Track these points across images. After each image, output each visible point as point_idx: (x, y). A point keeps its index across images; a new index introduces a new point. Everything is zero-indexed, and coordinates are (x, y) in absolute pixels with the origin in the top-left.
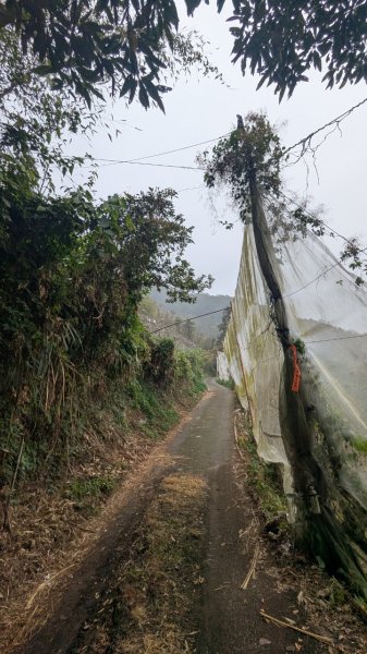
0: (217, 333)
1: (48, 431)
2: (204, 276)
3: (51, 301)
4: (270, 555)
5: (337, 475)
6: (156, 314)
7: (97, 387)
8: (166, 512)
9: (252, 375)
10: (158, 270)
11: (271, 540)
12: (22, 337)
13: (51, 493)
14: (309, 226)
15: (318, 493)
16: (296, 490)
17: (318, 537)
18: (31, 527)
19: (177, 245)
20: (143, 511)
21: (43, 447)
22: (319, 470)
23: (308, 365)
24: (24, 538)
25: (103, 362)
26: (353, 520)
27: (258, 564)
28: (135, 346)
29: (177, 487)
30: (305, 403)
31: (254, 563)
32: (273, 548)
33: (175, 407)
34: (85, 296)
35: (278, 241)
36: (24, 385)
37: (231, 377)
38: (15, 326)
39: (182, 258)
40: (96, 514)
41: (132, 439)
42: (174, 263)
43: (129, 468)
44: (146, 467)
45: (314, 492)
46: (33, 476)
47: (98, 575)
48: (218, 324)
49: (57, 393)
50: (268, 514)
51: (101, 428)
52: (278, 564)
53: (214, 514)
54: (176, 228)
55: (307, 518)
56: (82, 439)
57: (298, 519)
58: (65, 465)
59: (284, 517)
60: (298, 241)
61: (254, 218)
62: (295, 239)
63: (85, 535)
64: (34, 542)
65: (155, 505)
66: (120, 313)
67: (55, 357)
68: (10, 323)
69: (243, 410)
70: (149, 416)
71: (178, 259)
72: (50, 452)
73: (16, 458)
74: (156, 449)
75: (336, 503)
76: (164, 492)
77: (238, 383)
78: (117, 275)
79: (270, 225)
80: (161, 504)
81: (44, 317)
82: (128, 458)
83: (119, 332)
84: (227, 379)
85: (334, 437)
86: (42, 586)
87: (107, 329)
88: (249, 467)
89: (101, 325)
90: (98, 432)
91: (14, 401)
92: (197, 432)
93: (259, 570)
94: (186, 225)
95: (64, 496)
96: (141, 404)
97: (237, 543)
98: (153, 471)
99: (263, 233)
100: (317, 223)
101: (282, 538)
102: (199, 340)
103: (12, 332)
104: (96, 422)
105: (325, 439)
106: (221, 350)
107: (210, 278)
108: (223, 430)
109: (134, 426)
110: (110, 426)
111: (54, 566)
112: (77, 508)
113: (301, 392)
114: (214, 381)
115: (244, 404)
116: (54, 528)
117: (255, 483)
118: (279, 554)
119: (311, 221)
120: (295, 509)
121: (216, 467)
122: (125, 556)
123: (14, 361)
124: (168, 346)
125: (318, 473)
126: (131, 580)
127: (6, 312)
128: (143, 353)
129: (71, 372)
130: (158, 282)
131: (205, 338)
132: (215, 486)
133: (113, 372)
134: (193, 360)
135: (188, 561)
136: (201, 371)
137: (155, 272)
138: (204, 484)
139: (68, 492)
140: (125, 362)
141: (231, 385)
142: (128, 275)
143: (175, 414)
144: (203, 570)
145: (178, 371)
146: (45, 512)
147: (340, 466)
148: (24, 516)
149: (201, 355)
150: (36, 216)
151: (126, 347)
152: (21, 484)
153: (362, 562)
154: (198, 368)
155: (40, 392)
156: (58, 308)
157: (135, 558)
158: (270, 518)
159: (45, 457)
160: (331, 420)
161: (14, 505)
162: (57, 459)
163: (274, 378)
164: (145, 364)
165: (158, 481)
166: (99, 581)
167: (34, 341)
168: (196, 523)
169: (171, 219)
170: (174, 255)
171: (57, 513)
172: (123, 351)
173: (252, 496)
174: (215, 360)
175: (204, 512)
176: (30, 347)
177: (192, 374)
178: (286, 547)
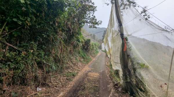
0: (102, 38)
1: (59, 61)
2: (99, 21)
3: (59, 27)
4: (115, 91)
5: (135, 72)
6: (85, 32)
7: (71, 51)
8: (89, 81)
9: (112, 48)
10: (87, 19)
11: (116, 88)
12: (52, 36)
13: (61, 75)
14: (132, 4)
15: (129, 76)
16: (123, 76)
17: (129, 87)
18: (56, 83)
19: (92, 12)
20: (83, 81)
21: (58, 64)
22: (130, 71)
23: (129, 44)
24: (55, 85)
25: (72, 44)
26: (138, 83)
27: (112, 93)
28: (80, 40)
29: (92, 75)
30: (127, 54)
31: (111, 93)
32: (116, 90)
33: (91, 57)
34: (67, 26)
35: (122, 9)
36: (53, 49)
37: (105, 49)
38: (50, 33)
39: (94, 15)
40: (72, 81)
41: (80, 64)
42: (91, 17)
43: (79, 71)
44: (83, 70)
45: (128, 76)
46: (56, 71)
47: (73, 93)
48: (102, 35)
49: (61, 51)
50: (115, 82)
51: (72, 61)
52: (118, 93)
53: (101, 81)
54: (92, 6)
55: (126, 83)
56: (68, 63)
57: (123, 83)
58: (64, 69)
59: (119, 83)
60: (128, 9)
61: (115, 2)
62: (127, 8)
63: (69, 85)
64: (57, 86)
65: (86, 79)
66: (77, 31)
67: (60, 42)
68: (49, 33)
69: (108, 58)
70: (84, 58)
71: (92, 15)
72: (60, 66)
73: (52, 67)
74: (86, 66)
75: (134, 79)
76: (88, 76)
77: (107, 51)
78: (76, 21)
79: (120, 4)
80: (88, 79)
81: (57, 31)
82: (79, 68)
83: (77, 36)
84: (104, 50)
85: (134, 63)
86: (60, 95)
87: (73, 35)
88: (110, 71)
89: (72, 34)
90: (71, 62)
91: (51, 53)
92: (96, 63)
93: (113, 94)
94: (95, 5)
95: (64, 76)
96: (82, 55)
97: (107, 88)
98: (85, 71)
99: (118, 7)
100: (134, 3)
101: (119, 87)
102: (97, 40)
103: (49, 35)
104: (71, 59)
105: (132, 63)
106: (103, 42)
107: (101, 22)
108: (103, 62)
109: (80, 61)
110: (74, 60)
111: (63, 91)
112: (67, 79)
113: (126, 51)
114: (100, 50)
115: (109, 56)
116: (62, 83)
117: (112, 75)
118: (118, 91)
119: (132, 2)
120: (122, 81)
121: (101, 71)
122: (80, 90)
123: (50, 43)
124: (89, 41)
125: (129, 72)
126: (81, 95)
127: (47, 30)
128: (82, 42)
129: (64, 46)
130: (87, 22)
131: (98, 39)
132: (101, 75)
133: (75, 47)
134: (95, 45)
135: (95, 91)
136: (97, 48)
137: (86, 19)
138: (98, 75)
139: (65, 75)
140: (78, 44)
141: (105, 51)
142: (78, 21)
143: (90, 58)
144: (99, 94)
145: (91, 47)
146: (60, 79)
147: (136, 70)
148: (54, 80)
149: (97, 43)
150: (54, 3)
151: (78, 40)
152: (53, 73)
153: (139, 93)
154: (96, 47)
155: (57, 51)
156: (61, 29)
157: (82, 90)
158: (116, 83)
159: (59, 67)
160: (134, 59)
161: (52, 77)
162: (62, 68)
163: (118, 48)
164: (83, 45)
165: (86, 74)
166: (73, 95)
167: (55, 38)
168: (96, 83)
169: (91, 4)
170: (91, 15)
171: (62, 80)
172: (77, 41)
173: (111, 78)
174: (101, 45)
175: (99, 81)
176: (54, 39)
177: (95, 48)
178: (120, 89)
